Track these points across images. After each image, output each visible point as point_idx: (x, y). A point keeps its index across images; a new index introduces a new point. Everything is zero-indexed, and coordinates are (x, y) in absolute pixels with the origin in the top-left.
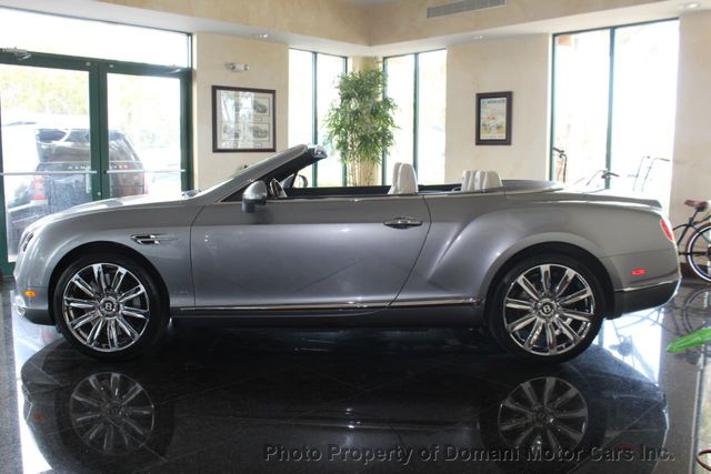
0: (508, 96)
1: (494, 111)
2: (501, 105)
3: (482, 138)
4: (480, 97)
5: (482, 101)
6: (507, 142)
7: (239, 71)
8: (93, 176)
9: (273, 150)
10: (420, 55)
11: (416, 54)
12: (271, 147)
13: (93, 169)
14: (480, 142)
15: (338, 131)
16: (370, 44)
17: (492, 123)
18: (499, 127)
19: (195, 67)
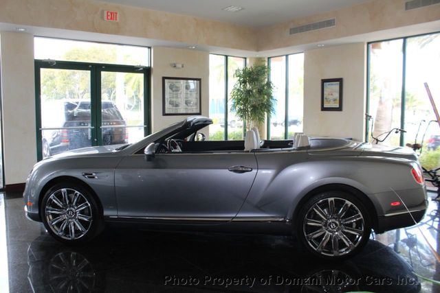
0: (340, 81)
1: (332, 90)
2: (336, 86)
3: (325, 106)
4: (324, 81)
5: (325, 84)
6: (340, 109)
7: (179, 68)
8: (92, 130)
9: (200, 114)
10: (289, 56)
11: (287, 56)
12: (199, 112)
13: (92, 126)
14: (324, 109)
15: (238, 103)
16: (258, 50)
17: (330, 97)
18: (335, 100)
19: (152, 66)
